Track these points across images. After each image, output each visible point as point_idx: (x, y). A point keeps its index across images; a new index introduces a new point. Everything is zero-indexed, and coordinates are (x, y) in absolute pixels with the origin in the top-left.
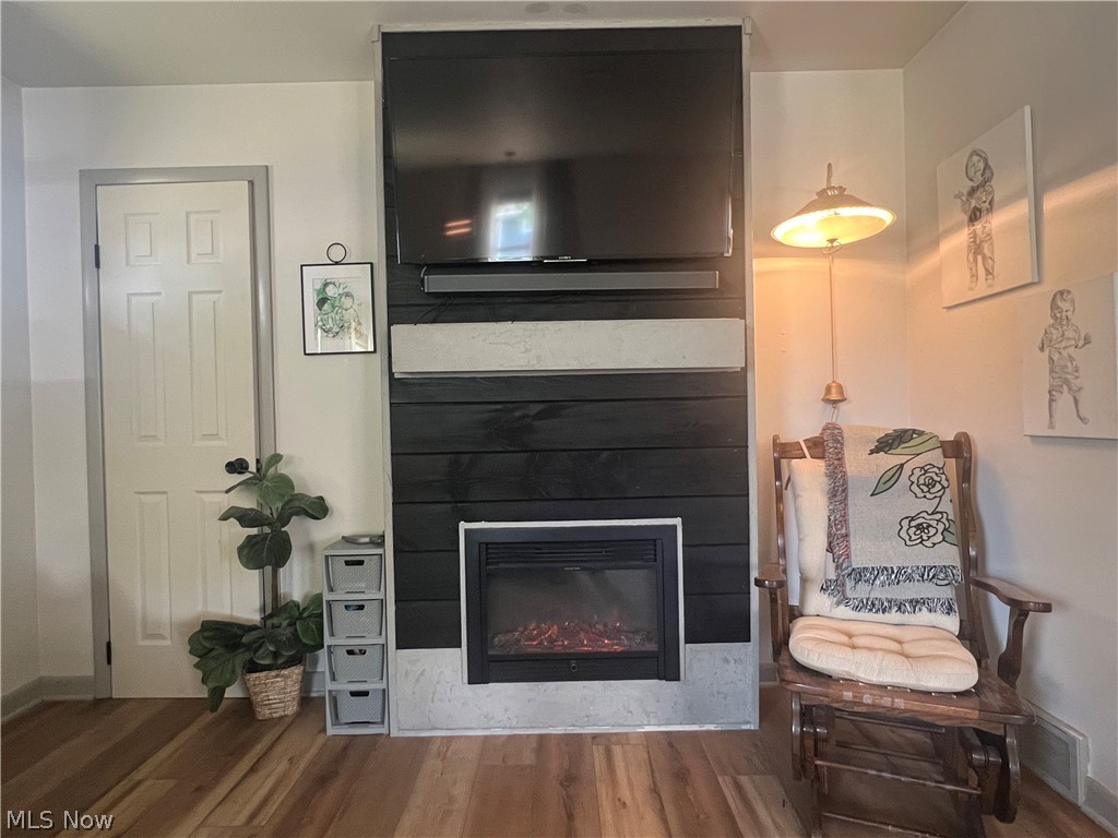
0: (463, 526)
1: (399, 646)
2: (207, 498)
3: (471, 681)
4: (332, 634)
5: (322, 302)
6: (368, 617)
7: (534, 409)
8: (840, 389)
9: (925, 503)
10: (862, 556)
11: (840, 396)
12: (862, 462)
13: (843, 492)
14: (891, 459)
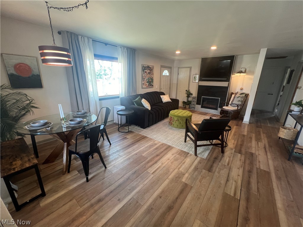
0: (202, 96)
1: (196, 104)
2: (184, 92)
4: (192, 103)
5: (194, 78)
6: (194, 102)
8: (242, 88)
9: (241, 99)
10: (234, 102)
11: (242, 89)
12: (238, 95)
13: (234, 97)
14: (240, 95)
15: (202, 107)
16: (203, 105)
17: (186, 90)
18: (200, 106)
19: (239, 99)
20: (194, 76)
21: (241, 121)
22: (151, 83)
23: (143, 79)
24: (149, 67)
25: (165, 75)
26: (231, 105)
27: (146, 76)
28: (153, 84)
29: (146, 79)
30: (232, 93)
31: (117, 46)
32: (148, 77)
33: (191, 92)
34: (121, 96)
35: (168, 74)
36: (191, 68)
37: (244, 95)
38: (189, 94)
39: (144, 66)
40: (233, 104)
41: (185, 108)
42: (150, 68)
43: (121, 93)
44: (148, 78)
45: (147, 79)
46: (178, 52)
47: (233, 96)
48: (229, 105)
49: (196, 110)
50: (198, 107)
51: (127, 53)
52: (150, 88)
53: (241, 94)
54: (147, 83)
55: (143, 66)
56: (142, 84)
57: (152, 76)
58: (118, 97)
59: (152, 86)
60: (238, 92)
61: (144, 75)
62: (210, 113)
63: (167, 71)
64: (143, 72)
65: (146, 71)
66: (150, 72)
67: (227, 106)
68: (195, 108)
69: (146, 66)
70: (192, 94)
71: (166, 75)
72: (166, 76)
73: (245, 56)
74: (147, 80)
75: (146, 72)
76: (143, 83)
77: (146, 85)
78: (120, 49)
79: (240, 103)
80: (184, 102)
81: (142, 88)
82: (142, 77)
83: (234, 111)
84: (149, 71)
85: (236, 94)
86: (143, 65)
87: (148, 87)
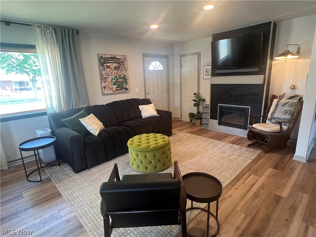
0: (219, 104)
1: (210, 119)
2: (192, 98)
3: (219, 124)
4: (203, 116)
5: (206, 71)
6: (207, 114)
7: (230, 89)
8: (294, 86)
9: (289, 109)
10: (276, 115)
11: (294, 88)
12: (284, 101)
13: (277, 105)
14: (289, 100)
15: (220, 124)
16: (222, 120)
17: (195, 94)
18: (216, 122)
19: (287, 108)
20: (205, 68)
21: (290, 155)
22: (123, 85)
23: (103, 79)
24: (115, 58)
25: (154, 70)
26: (270, 120)
27: (110, 74)
28: (127, 87)
29: (110, 79)
30: (274, 97)
31: (31, 25)
32: (115, 75)
33: (203, 97)
34: (49, 111)
35: (161, 68)
36: (199, 54)
37: (296, 100)
38: (198, 101)
39: (104, 56)
40: (274, 118)
41: (194, 124)
42: (117, 59)
43: (49, 106)
44: (116, 77)
45: (112, 79)
46: (154, 27)
47: (275, 101)
48: (267, 121)
49: (210, 128)
50: (214, 124)
51: (54, 36)
52: (122, 93)
53: (290, 98)
54: (114, 84)
55: (102, 57)
56: (102, 88)
57: (124, 72)
58: (45, 114)
59: (127, 89)
60: (284, 94)
61: (104, 72)
62: (234, 136)
63: (158, 63)
64: (101, 68)
65: (108, 65)
66: (119, 67)
67: (264, 122)
68: (208, 124)
69: (107, 56)
70: (204, 100)
71: (156, 69)
72: (158, 70)
73: (295, 21)
74: (113, 81)
75: (108, 67)
76: (104, 85)
77: (112, 88)
78: (38, 30)
79: (288, 117)
80: (192, 115)
81: (104, 94)
82: (101, 75)
83: (274, 135)
84: (115, 65)
85: (281, 97)
86: (100, 56)
87: (117, 92)
